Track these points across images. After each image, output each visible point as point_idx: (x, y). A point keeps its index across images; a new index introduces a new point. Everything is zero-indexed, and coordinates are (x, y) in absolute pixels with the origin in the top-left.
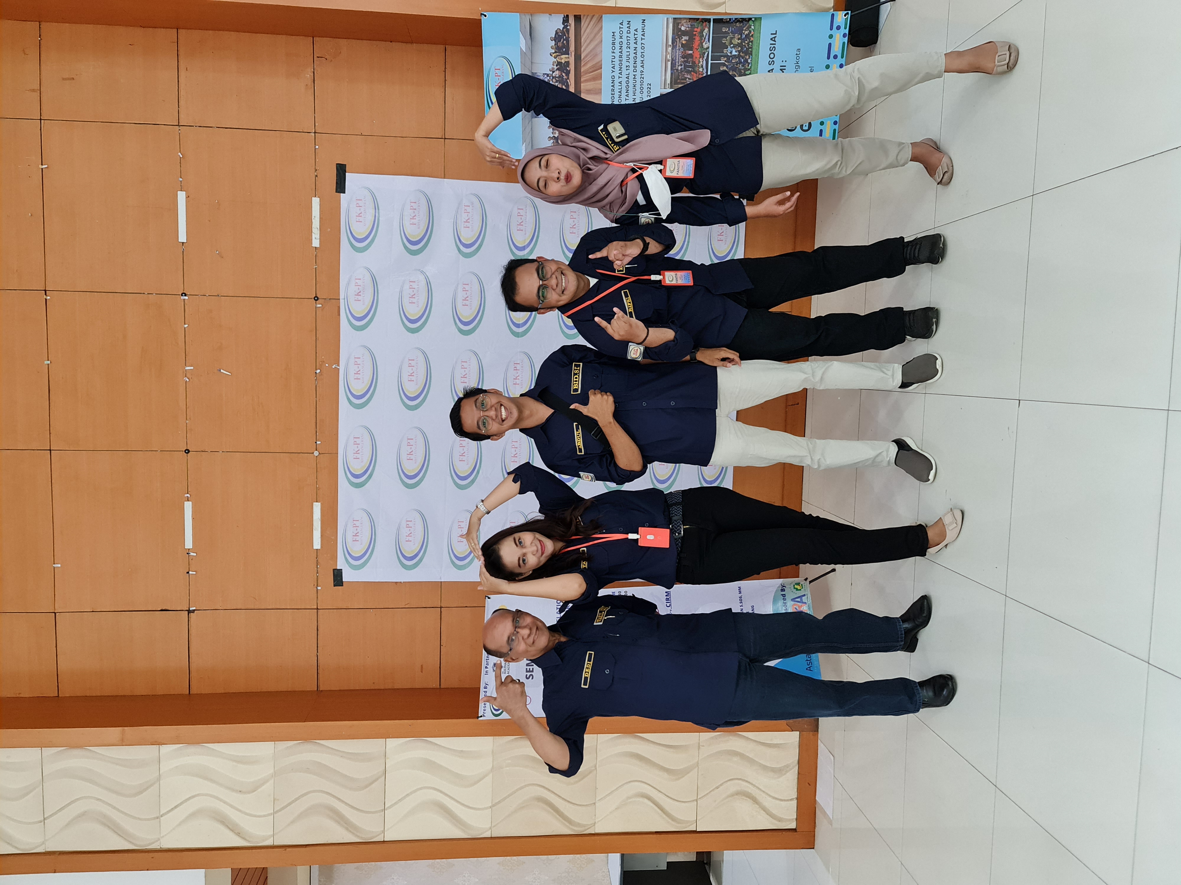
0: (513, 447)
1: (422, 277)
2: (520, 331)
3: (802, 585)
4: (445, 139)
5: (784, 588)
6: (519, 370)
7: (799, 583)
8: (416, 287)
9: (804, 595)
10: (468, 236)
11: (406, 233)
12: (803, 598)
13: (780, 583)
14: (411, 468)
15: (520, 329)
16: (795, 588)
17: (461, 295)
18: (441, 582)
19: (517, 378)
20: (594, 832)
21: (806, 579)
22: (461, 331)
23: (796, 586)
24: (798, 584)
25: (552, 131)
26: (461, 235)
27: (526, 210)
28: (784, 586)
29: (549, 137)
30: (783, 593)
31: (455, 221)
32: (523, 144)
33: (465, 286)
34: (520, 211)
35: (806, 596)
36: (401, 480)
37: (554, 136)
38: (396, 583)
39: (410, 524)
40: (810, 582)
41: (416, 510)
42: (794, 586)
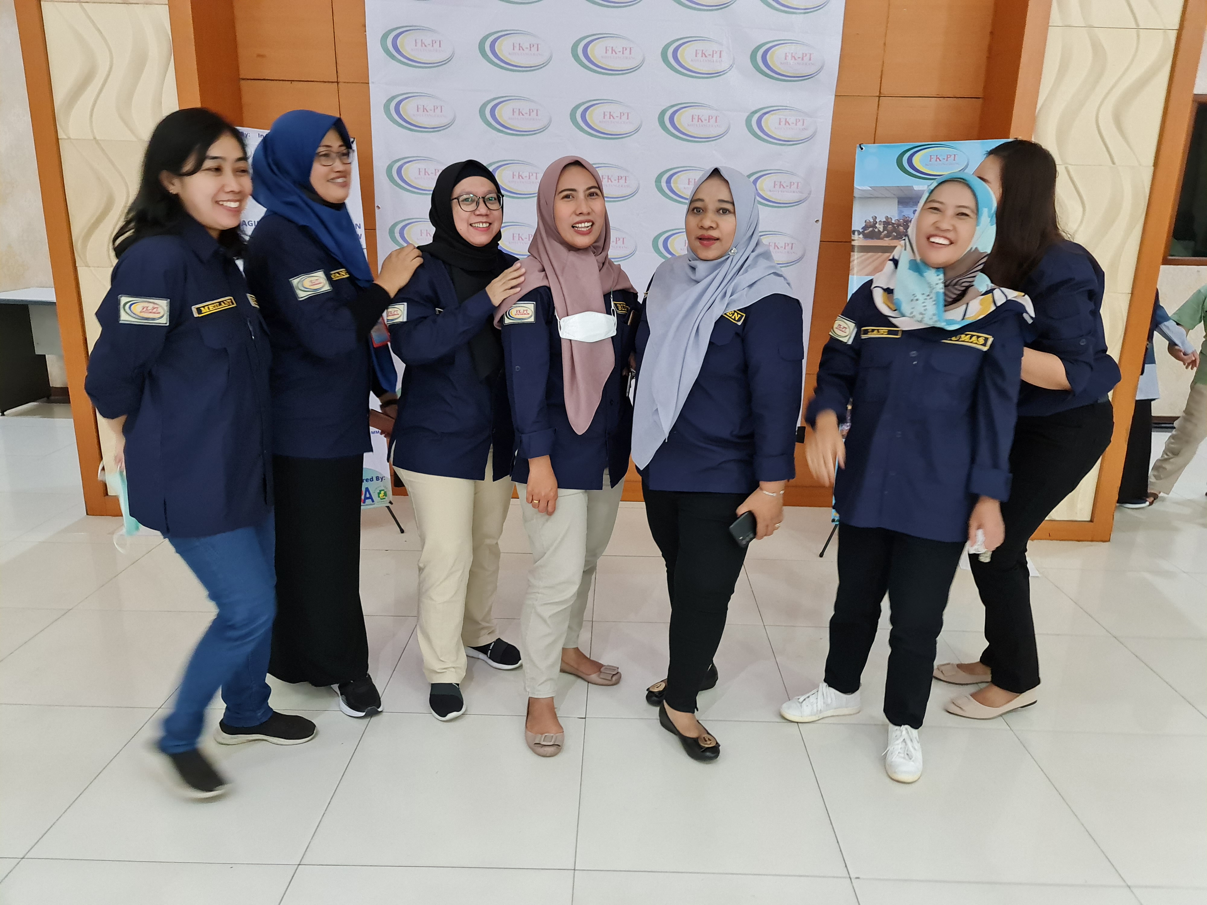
0: (531, 174)
1: (724, 66)
2: (662, 184)
3: (384, 498)
4: (879, 97)
5: (380, 480)
6: (618, 182)
7: (386, 496)
8: (715, 59)
9: (373, 501)
10: (771, 123)
11: (777, 47)
12: (370, 500)
13: (385, 476)
14: (504, 48)
15: (665, 184)
16: (380, 491)
17: (704, 113)
18: (369, 83)
19: (609, 180)
20: (77, 265)
21: (391, 503)
22: (663, 113)
23: (383, 492)
24: (385, 494)
25: (882, 221)
26: (772, 114)
27: (797, 192)
28: (382, 479)
29: (876, 217)
30: (375, 479)
31: (788, 108)
32: (870, 187)
33: (714, 118)
34: (796, 184)
35: (372, 503)
36: (489, 34)
37: (877, 222)
38: (365, 26)
39: (437, 45)
40: (388, 507)
41: (453, 54)
42: (383, 490)
